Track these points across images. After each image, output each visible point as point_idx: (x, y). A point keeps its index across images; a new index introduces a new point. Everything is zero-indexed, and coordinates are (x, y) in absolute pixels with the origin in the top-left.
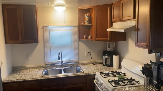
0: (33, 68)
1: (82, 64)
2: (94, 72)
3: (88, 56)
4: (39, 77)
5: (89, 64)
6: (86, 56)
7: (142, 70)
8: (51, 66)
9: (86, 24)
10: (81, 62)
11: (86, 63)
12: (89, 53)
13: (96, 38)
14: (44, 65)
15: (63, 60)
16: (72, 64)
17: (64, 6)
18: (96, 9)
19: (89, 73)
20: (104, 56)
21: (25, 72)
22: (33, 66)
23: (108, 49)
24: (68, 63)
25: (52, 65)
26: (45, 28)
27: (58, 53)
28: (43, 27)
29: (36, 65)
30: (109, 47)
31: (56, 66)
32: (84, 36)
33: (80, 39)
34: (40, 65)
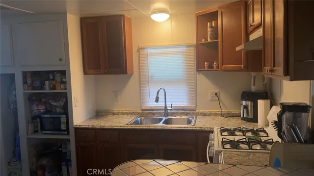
0: (123, 114)
1: (201, 113)
2: (212, 127)
3: (215, 101)
4: (122, 125)
5: (216, 115)
6: (211, 100)
7: (277, 120)
8: (150, 113)
9: (209, 40)
10: (200, 110)
11: (211, 113)
12: (216, 94)
13: (223, 65)
14: (139, 111)
15: (168, 105)
16: (184, 113)
17: (166, 12)
18: (222, 12)
19: (202, 128)
20: (244, 102)
21: (110, 117)
22: (123, 110)
23: (253, 89)
24: (177, 110)
25: (152, 111)
26: (141, 51)
27: (157, 91)
28: (139, 50)
29: (127, 110)
30: (254, 85)
31: (158, 114)
32: (206, 64)
33: (199, 68)
34: (134, 110)
